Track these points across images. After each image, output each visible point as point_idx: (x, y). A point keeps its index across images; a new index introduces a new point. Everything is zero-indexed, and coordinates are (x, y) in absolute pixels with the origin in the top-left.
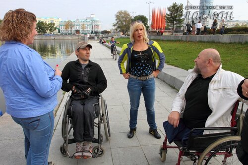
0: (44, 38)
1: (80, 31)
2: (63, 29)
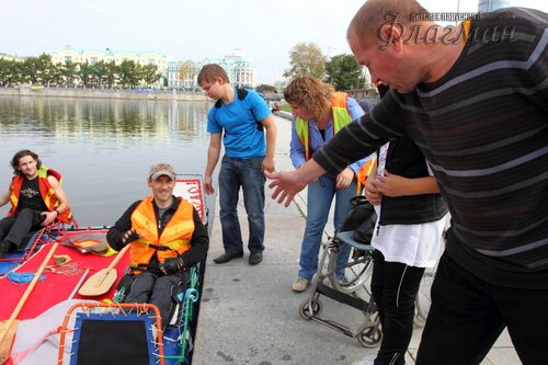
0: (133, 95)
2: (174, 79)
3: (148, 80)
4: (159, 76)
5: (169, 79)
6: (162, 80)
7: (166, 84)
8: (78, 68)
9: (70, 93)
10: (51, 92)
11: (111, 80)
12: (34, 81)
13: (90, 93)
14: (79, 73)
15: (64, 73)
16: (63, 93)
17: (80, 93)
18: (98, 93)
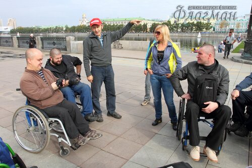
1: (234, 30)
4: (211, 27)
5: (216, 28)
7: (214, 30)
11: (192, 29)
13: (184, 34)
14: (180, 27)
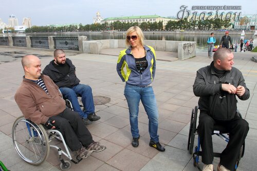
3: (225, 26)
4: (230, 24)
5: (235, 25)
6: (232, 26)
7: (233, 27)
8: (197, 23)
9: (194, 32)
10: (187, 32)
11: (209, 27)
12: (181, 28)
13: (201, 32)
14: (197, 25)
15: (192, 25)
16: (191, 32)
17: (197, 32)
18: (204, 32)
